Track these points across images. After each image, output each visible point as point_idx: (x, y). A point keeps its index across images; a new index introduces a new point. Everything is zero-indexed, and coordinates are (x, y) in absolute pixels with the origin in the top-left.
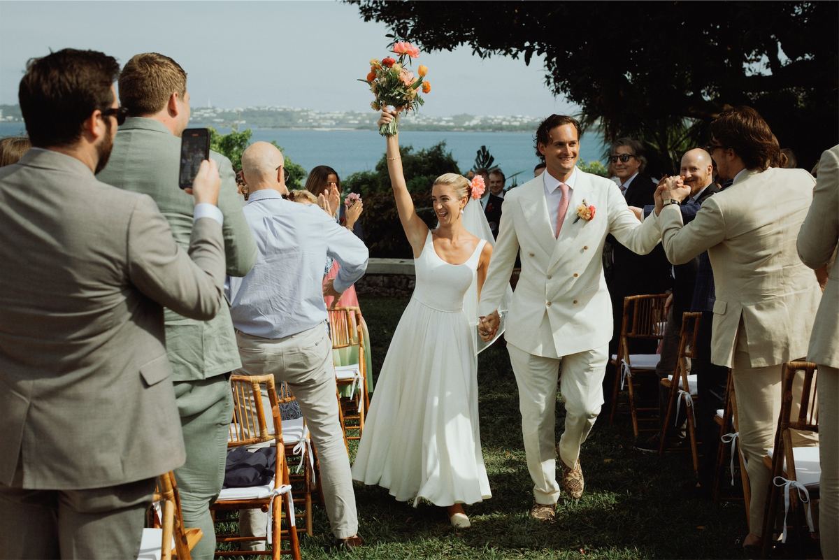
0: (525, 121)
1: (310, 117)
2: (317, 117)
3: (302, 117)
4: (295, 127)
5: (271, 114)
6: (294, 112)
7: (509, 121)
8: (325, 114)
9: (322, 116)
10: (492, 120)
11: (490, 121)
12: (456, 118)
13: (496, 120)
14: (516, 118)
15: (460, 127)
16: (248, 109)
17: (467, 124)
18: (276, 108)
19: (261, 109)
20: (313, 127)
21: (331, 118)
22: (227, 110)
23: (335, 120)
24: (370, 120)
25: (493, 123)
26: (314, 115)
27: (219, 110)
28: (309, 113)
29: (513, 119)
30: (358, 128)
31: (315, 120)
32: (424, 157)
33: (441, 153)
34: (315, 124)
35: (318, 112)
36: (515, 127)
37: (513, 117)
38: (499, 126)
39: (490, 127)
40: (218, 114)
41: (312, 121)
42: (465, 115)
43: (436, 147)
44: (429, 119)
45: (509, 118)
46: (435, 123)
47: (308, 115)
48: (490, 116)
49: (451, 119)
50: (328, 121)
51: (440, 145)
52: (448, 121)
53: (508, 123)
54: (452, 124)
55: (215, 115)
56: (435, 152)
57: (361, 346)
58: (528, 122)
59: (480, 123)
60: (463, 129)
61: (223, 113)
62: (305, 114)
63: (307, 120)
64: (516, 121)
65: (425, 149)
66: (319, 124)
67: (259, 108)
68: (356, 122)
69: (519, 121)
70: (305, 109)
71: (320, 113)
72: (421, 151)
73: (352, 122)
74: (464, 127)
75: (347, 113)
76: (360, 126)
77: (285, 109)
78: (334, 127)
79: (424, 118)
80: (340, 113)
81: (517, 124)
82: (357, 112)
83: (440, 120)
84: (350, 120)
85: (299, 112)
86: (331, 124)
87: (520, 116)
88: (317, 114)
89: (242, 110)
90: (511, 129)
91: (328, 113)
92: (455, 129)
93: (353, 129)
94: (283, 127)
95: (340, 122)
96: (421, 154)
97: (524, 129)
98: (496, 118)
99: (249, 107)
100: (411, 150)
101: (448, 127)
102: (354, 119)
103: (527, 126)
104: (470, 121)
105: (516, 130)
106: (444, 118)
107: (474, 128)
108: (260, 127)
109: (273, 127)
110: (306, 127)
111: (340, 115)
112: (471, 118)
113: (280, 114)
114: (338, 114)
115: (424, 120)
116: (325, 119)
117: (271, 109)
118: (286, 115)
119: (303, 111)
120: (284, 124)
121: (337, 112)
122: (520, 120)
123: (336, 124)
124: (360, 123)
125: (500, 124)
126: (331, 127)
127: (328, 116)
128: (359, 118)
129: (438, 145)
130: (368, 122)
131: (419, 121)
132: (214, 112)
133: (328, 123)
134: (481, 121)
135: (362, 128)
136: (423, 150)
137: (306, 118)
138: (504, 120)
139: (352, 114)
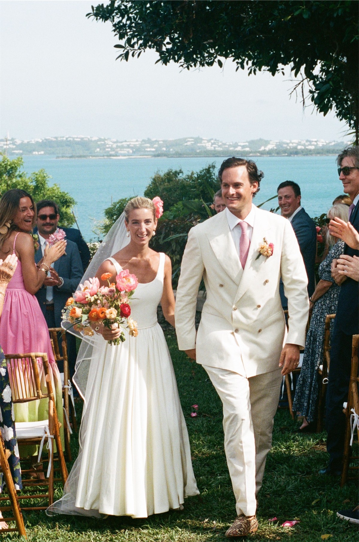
0: (320, 144)
1: (107, 146)
2: (115, 146)
3: (99, 146)
4: (92, 156)
5: (69, 143)
6: (91, 141)
7: (304, 145)
8: (122, 142)
9: (119, 144)
10: (287, 144)
11: (285, 146)
12: (252, 142)
13: (291, 145)
14: (310, 142)
15: (256, 152)
16: (46, 140)
17: (262, 148)
18: (73, 138)
19: (59, 139)
20: (111, 155)
21: (128, 147)
22: (26, 141)
23: (132, 148)
24: (167, 147)
25: (288, 147)
26: (111, 143)
27: (19, 142)
28: (106, 141)
29: (307, 144)
30: (155, 156)
31: (112, 149)
32: (193, 181)
33: (211, 176)
34: (113, 153)
35: (115, 140)
36: (310, 151)
37: (307, 141)
38: (295, 150)
39: (285, 152)
40: (17, 146)
41: (109, 149)
42: (261, 140)
43: (206, 169)
44: (225, 144)
45: (303, 142)
46: (231, 149)
47: (105, 144)
48: (285, 141)
49: (247, 144)
50: (125, 149)
51: (209, 168)
52: (243, 147)
53: (303, 147)
54: (247, 149)
55: (14, 147)
56: (205, 175)
57: (51, 398)
58: (323, 145)
59: (275, 148)
60: (259, 154)
61: (22, 144)
62: (103, 143)
63: (104, 149)
64: (311, 145)
65: (195, 172)
66: (117, 152)
67: (56, 138)
68: (154, 150)
69: (313, 145)
70: (103, 138)
71: (117, 142)
72: (190, 174)
73: (149, 149)
74: (259, 152)
75: (143, 141)
76: (157, 153)
77: (82, 139)
78: (131, 156)
79: (220, 144)
80: (137, 141)
81: (312, 147)
82: (154, 139)
83: (236, 145)
84: (147, 147)
85: (96, 141)
86: (128, 152)
87: (315, 140)
88: (114, 142)
89: (41, 141)
90: (307, 153)
91: (126, 141)
92: (251, 155)
93: (150, 157)
94: (80, 157)
95: (137, 150)
96: (190, 177)
97: (319, 153)
98: (291, 143)
99: (48, 138)
100: (181, 174)
101: (244, 152)
102: (150, 147)
103: (322, 149)
104: (265, 146)
105: (311, 154)
106: (239, 144)
107: (269, 153)
108: (58, 157)
109: (71, 157)
110: (103, 156)
111: (137, 143)
112: (267, 143)
113: (78, 143)
114: (134, 141)
115: (219, 146)
116: (122, 147)
117: (69, 139)
118: (85, 144)
119: (100, 140)
120: (81, 153)
121: (135, 140)
122: (315, 143)
123: (133, 151)
124: (156, 151)
125: (296, 148)
126: (128, 156)
127: (125, 144)
128: (156, 146)
129: (207, 168)
130: (164, 149)
131: (215, 147)
132: (13, 144)
133: (125, 151)
134: (276, 145)
135: (158, 155)
136: (192, 174)
137: (103, 147)
138: (299, 144)
139: (149, 141)
